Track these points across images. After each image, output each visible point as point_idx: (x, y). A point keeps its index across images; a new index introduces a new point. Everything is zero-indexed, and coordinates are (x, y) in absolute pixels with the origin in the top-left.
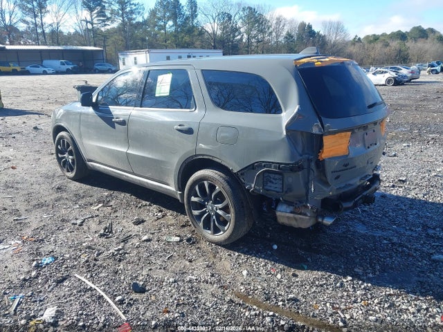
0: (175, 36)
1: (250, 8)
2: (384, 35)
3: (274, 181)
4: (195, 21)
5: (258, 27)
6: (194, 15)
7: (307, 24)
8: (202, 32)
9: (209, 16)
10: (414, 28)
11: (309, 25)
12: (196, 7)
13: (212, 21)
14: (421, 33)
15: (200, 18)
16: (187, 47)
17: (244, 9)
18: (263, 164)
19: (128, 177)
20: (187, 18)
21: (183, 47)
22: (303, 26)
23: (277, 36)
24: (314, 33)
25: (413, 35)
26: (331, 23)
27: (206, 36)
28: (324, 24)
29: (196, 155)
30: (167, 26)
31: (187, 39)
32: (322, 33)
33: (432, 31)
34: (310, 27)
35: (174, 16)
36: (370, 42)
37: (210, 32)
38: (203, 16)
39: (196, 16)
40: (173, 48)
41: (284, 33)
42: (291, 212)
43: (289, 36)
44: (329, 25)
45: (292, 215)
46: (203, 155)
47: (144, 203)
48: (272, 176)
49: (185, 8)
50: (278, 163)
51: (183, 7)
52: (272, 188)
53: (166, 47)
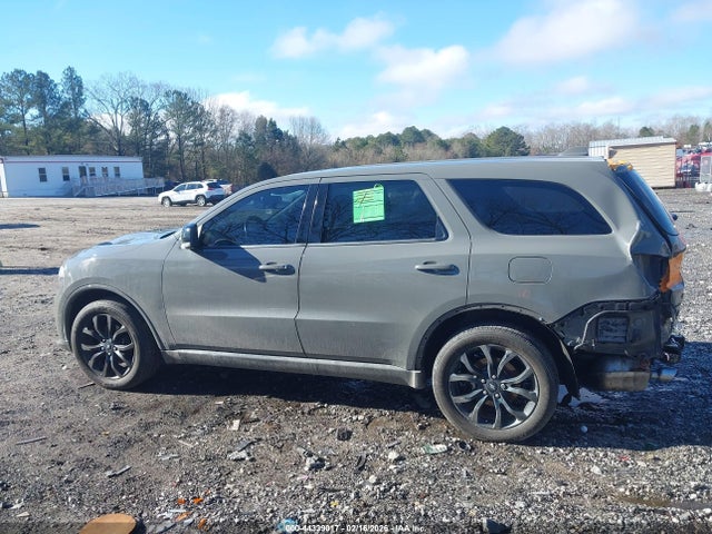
0: (45, 134)
1: (179, 94)
2: (370, 138)
3: (613, 328)
4: (81, 110)
5: (194, 121)
6: (78, 100)
7: (268, 119)
8: (95, 129)
9: (106, 104)
10: (407, 129)
11: (271, 122)
12: (81, 87)
13: (112, 111)
14: (418, 137)
15: (90, 104)
16: (70, 153)
17: (167, 94)
18: (600, 305)
19: (287, 362)
20: (66, 104)
21: (62, 153)
22: (262, 122)
23: (226, 136)
24: (281, 133)
25: (407, 139)
26: (302, 119)
27: (103, 135)
28: (293, 121)
29: (466, 307)
30: (28, 116)
31: (68, 139)
32: (291, 133)
33: (428, 133)
34: (273, 124)
35: (41, 101)
36: (358, 148)
37: (108, 128)
38: (95, 101)
39: (82, 102)
40: (42, 154)
41: (236, 133)
42: (631, 370)
43: (244, 136)
44: (300, 123)
45: (632, 374)
46: (481, 305)
47: (312, 405)
48: (611, 321)
49: (60, 88)
50: (625, 301)
51: (56, 85)
52: (609, 339)
53: (28, 153)
